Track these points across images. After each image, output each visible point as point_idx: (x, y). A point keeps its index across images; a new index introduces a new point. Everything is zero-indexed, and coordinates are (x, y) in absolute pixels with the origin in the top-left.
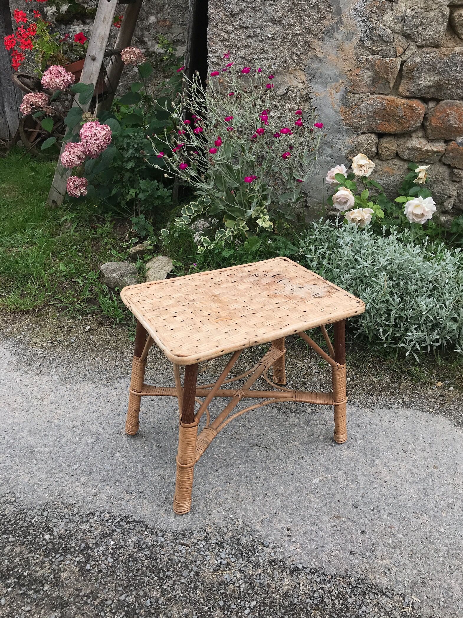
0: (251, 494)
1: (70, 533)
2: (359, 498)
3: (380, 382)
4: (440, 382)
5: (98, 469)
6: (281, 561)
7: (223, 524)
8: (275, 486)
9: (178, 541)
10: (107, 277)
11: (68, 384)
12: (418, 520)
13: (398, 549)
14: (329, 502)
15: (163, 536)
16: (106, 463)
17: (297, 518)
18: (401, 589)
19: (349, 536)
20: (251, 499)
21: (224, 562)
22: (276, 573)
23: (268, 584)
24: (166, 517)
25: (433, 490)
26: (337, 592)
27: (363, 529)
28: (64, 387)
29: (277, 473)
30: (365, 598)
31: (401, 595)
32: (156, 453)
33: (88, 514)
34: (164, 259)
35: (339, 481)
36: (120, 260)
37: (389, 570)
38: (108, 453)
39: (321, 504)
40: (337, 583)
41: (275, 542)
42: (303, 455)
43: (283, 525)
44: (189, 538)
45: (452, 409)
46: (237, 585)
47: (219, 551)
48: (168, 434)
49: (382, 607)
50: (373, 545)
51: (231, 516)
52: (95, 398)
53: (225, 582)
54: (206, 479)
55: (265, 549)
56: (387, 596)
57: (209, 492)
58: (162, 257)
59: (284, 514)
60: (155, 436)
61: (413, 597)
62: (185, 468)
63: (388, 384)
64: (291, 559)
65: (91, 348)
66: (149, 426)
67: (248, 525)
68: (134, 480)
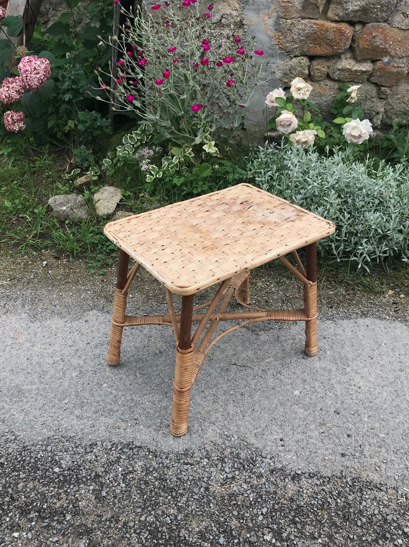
0: (239, 411)
1: (77, 464)
2: (339, 405)
3: (336, 295)
4: (390, 291)
5: (89, 401)
6: (281, 469)
7: (220, 441)
8: (260, 401)
9: (182, 461)
10: (56, 211)
11: (38, 321)
12: (395, 420)
13: (383, 448)
14: (313, 411)
15: (167, 458)
16: (96, 394)
17: (287, 429)
18: (391, 483)
19: (337, 441)
20: (241, 416)
21: (230, 476)
22: (279, 481)
23: (274, 491)
24: (166, 440)
25: (403, 391)
26: (337, 492)
27: (349, 433)
28: (35, 324)
29: (260, 389)
30: (363, 494)
31: (394, 488)
32: (141, 380)
33: (90, 445)
34: (112, 189)
35: (318, 390)
36: (66, 193)
37: (379, 467)
38: (95, 385)
39: (306, 413)
40: (336, 484)
41: (272, 453)
42: (279, 370)
43: (275, 437)
44: (192, 457)
45: (406, 314)
46: (246, 495)
47: (222, 466)
48: (147, 361)
49: (380, 501)
50: (360, 446)
51: (226, 433)
52: (68, 332)
53: (234, 494)
54: (194, 401)
55: (264, 459)
56: (381, 490)
57: (200, 413)
58: (109, 187)
59: (274, 426)
60: (135, 364)
61: (404, 488)
62: (183, 392)
63: (344, 296)
64: (290, 466)
65: (52, 283)
66: (128, 355)
67: (243, 440)
68: (127, 408)
